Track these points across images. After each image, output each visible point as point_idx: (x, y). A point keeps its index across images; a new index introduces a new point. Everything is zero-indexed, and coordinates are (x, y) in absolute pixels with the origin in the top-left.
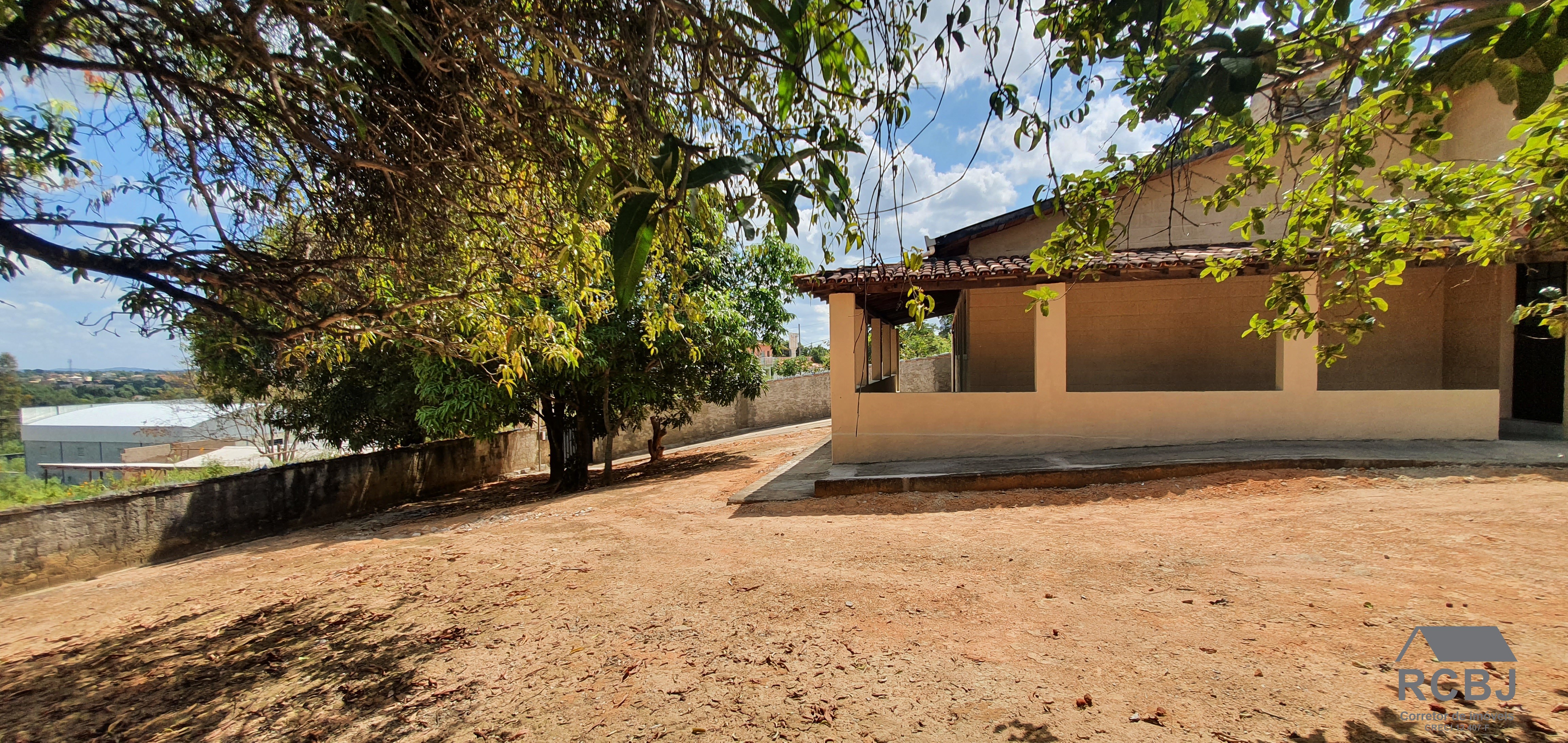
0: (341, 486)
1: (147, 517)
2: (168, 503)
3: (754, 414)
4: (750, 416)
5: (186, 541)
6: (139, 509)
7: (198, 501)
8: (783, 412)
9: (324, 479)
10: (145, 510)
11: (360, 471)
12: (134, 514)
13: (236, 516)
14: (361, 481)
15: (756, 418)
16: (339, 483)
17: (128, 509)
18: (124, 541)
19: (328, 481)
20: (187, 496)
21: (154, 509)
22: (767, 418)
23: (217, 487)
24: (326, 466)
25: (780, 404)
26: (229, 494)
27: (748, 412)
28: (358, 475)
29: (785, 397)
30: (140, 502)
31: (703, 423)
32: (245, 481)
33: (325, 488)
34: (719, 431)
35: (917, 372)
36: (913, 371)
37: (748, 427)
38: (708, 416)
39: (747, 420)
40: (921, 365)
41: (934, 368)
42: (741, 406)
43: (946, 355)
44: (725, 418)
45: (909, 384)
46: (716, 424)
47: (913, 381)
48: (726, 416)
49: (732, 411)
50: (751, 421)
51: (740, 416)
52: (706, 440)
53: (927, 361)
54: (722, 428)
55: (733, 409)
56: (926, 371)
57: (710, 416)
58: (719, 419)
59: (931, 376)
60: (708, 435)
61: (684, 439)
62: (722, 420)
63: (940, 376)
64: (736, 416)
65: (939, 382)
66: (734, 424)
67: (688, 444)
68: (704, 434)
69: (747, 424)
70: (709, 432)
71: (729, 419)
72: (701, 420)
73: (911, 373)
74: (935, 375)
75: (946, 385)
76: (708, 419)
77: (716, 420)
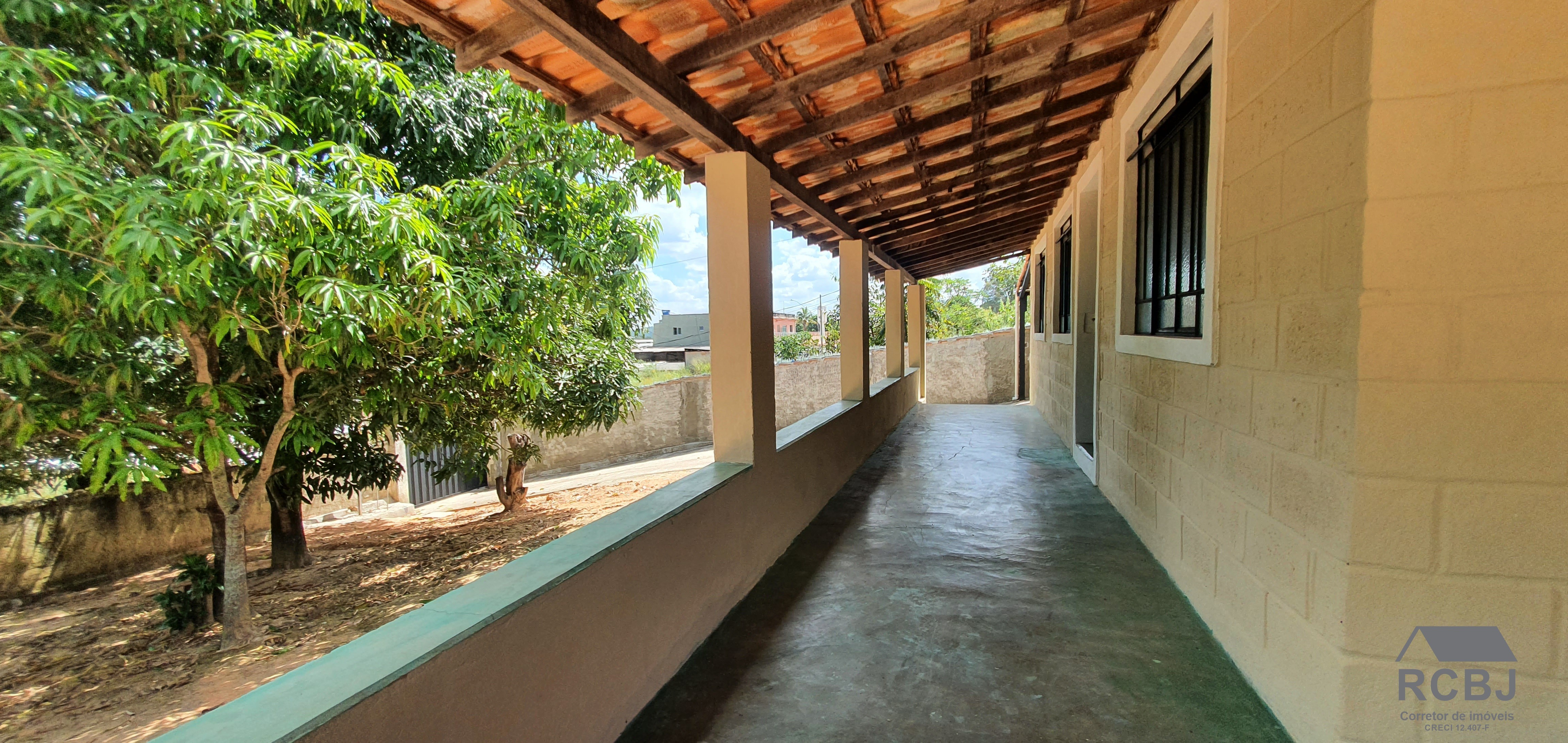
3: (707, 422)
4: (700, 424)
27: (697, 418)
34: (657, 446)
35: (957, 359)
36: (951, 358)
37: (697, 440)
38: (641, 422)
39: (697, 430)
40: (964, 348)
41: (986, 353)
42: (687, 409)
43: (1007, 332)
44: (666, 426)
45: (943, 379)
46: (653, 434)
47: (951, 374)
48: (667, 422)
49: (676, 416)
50: (702, 431)
51: (685, 424)
52: (639, 459)
53: (974, 340)
54: (661, 441)
55: (677, 413)
56: (972, 358)
57: (645, 422)
58: (657, 427)
59: (981, 367)
60: (642, 452)
61: (610, 455)
62: (660, 429)
63: (996, 366)
64: (680, 423)
65: (994, 376)
66: (678, 435)
67: (614, 463)
68: (636, 449)
69: (696, 436)
70: (644, 447)
71: (671, 428)
72: (632, 428)
73: (947, 361)
74: (986, 364)
75: (1006, 381)
76: (642, 427)
77: (652, 429)
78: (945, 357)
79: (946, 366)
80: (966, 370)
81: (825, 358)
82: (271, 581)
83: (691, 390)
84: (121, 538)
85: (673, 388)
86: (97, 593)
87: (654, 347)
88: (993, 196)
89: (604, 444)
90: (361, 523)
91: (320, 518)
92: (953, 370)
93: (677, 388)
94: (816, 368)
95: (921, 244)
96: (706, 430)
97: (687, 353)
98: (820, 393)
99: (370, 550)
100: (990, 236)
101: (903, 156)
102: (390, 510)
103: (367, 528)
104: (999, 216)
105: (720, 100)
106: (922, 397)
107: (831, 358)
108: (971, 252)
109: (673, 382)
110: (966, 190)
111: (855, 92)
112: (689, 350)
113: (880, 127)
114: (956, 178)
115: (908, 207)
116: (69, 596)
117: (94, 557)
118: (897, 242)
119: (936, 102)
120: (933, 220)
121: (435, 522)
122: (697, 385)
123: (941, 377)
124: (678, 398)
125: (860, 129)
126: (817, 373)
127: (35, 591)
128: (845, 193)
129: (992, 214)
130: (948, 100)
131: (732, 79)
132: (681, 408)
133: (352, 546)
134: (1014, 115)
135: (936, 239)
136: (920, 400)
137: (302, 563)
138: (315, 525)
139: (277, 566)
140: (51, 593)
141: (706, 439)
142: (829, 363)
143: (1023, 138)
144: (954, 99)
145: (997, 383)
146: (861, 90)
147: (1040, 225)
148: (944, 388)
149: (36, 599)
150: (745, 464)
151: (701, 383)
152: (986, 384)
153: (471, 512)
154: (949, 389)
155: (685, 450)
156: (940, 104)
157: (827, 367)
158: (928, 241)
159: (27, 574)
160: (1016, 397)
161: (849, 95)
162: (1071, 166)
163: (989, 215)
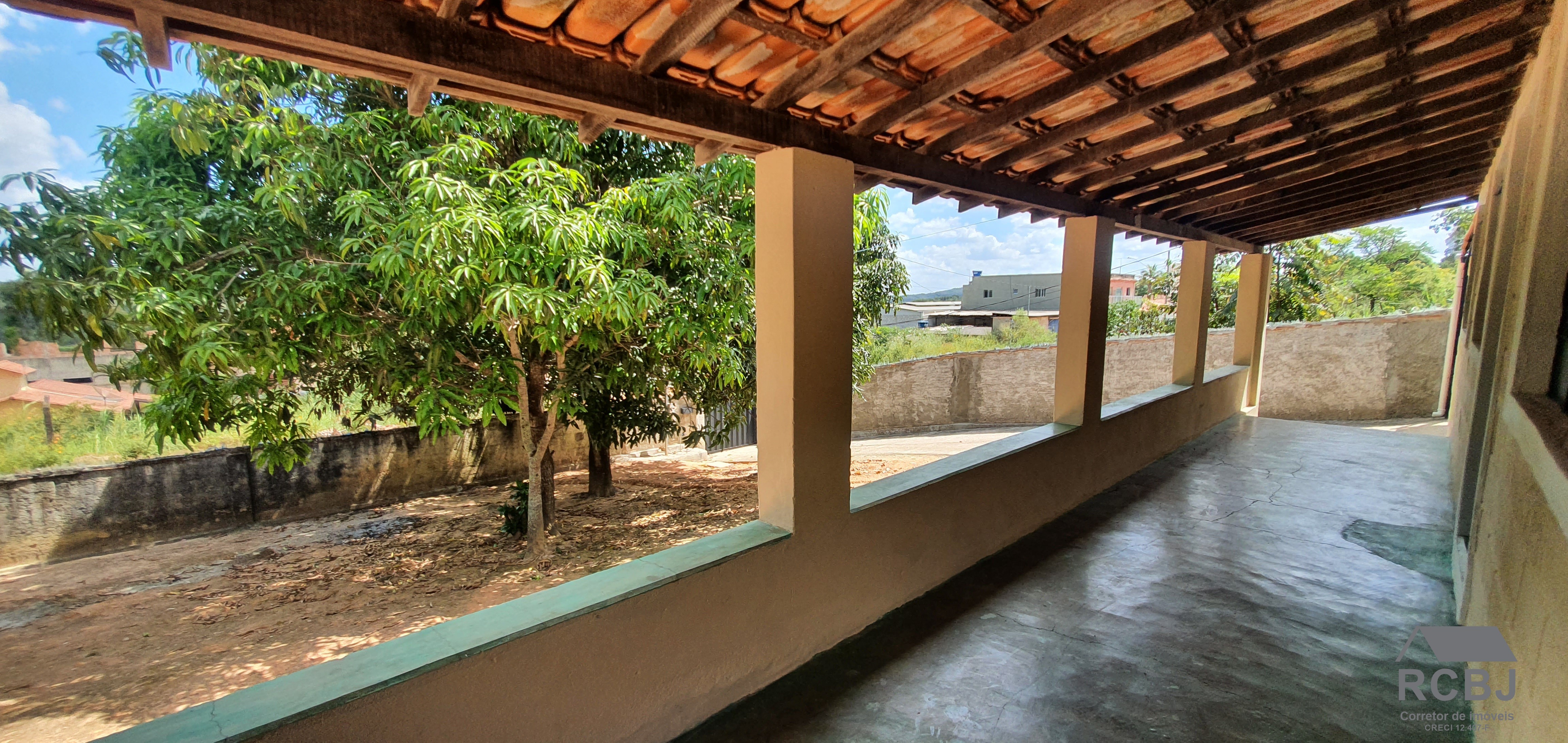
0: (346, 470)
1: (43, 506)
2: (75, 489)
3: (979, 402)
4: (972, 404)
5: (104, 535)
6: (31, 497)
7: (120, 487)
8: (1026, 403)
9: (318, 461)
10: (39, 497)
11: (376, 452)
12: (24, 502)
13: (180, 506)
14: (377, 465)
15: (982, 409)
16: (342, 466)
17: (13, 495)
18: (11, 533)
19: (324, 464)
20: (104, 481)
21: (53, 496)
22: (998, 411)
23: (149, 471)
24: (321, 446)
25: (1022, 390)
26: (168, 480)
27: (969, 397)
28: (372, 457)
29: (1032, 378)
30: (31, 487)
31: (904, 406)
32: (191, 463)
33: (320, 473)
34: (925, 422)
35: (1337, 350)
36: (1324, 348)
37: (967, 421)
38: (911, 396)
39: (967, 410)
40: (1351, 335)
41: (1390, 344)
42: (959, 387)
43: (1437, 315)
44: (935, 403)
45: (1311, 377)
46: (922, 410)
47: (1324, 369)
48: (937, 399)
49: (946, 393)
50: (973, 412)
51: (956, 403)
52: (905, 434)
53: (1371, 325)
54: (929, 418)
55: (947, 390)
56: (1365, 350)
57: (914, 396)
58: (926, 402)
59: (1379, 363)
60: (909, 426)
61: (878, 426)
62: (929, 405)
63: (1406, 365)
64: (950, 401)
65: (1402, 378)
66: (947, 414)
67: (882, 435)
68: (904, 422)
69: (966, 416)
70: (912, 421)
71: (940, 405)
72: (902, 401)
73: (1318, 352)
74: (1389, 361)
75: (1424, 388)
76: (911, 401)
77: (921, 404)
78: (1315, 347)
79: (1314, 360)
80: (1351, 366)
81: (1130, 340)
82: (584, 505)
83: (964, 368)
84: (515, 452)
85: (945, 363)
86: (497, 491)
87: (961, 310)
88: (1342, 135)
89: (874, 415)
90: (664, 463)
91: (638, 453)
92: (1327, 365)
93: (950, 364)
94: (1116, 351)
95: (1235, 206)
96: (977, 411)
97: (995, 318)
98: (1118, 382)
99: (655, 490)
100: (1379, 184)
101: (1113, 106)
102: (689, 454)
103: (665, 469)
104: (1372, 159)
105: (769, 84)
106: (1250, 404)
107: (1137, 341)
108: (1348, 207)
109: (946, 357)
110: (1278, 133)
111: (961, 39)
112: (998, 315)
113: (1047, 75)
114: (1242, 121)
115: (1177, 165)
116: (483, 489)
117: (500, 464)
118: (1189, 206)
119: (1129, 26)
120: (1240, 176)
121: (711, 472)
122: (971, 362)
123: (1305, 373)
124: (950, 375)
125: (1013, 83)
126: (1117, 357)
127: (468, 482)
128: (1052, 161)
129: (1362, 156)
130: (1149, 19)
131: (762, 60)
132: (953, 385)
133: (647, 484)
134: (1312, 17)
135: (1261, 198)
136: (1245, 409)
137: (608, 493)
138: (634, 459)
139: (591, 494)
140: (476, 485)
141: (976, 421)
142: (1134, 347)
143: (1353, 47)
144: (1161, 14)
145: (1406, 389)
146: (970, 34)
147: (1483, 162)
148: (1307, 389)
149: (469, 487)
150: (785, 531)
151: (975, 360)
152: (1386, 390)
153: (746, 466)
154: (1317, 390)
155: (953, 430)
156: (1136, 27)
157: (1130, 351)
158: (1247, 202)
159: (464, 470)
160: (1440, 411)
161: (955, 44)
162: (1508, 70)
163: (1353, 160)
